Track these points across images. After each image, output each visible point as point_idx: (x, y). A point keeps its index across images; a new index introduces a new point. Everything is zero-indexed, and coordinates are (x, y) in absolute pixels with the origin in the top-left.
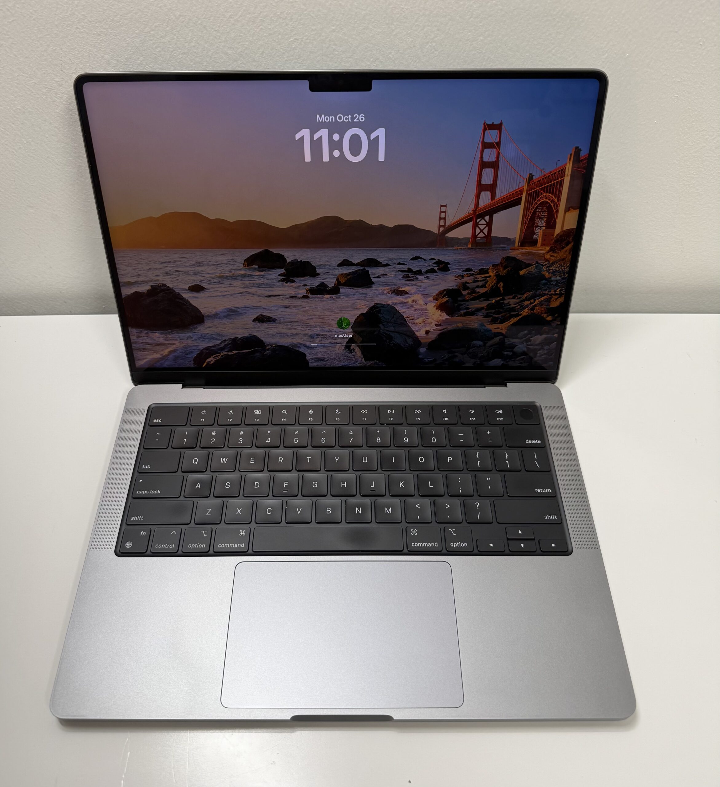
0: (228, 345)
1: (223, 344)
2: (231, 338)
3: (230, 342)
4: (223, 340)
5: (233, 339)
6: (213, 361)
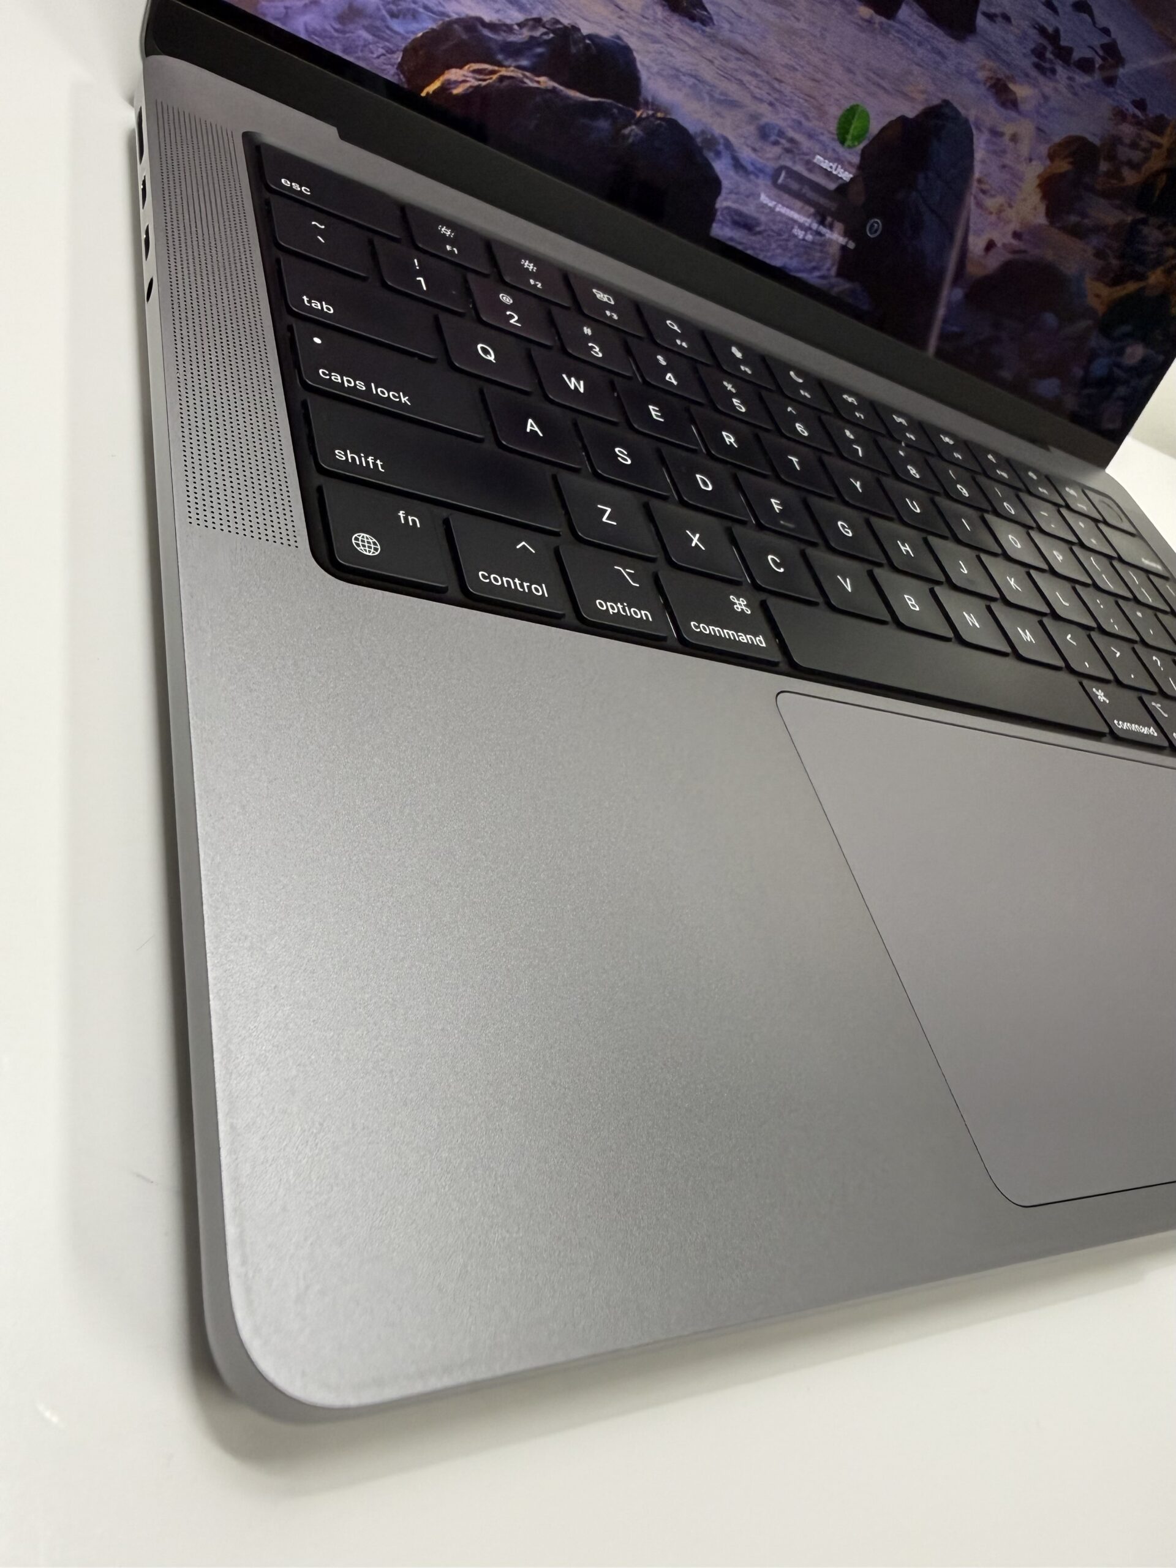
0: (539, 45)
1: (526, 34)
2: (557, 22)
3: (551, 35)
4: (535, 15)
5: (565, 27)
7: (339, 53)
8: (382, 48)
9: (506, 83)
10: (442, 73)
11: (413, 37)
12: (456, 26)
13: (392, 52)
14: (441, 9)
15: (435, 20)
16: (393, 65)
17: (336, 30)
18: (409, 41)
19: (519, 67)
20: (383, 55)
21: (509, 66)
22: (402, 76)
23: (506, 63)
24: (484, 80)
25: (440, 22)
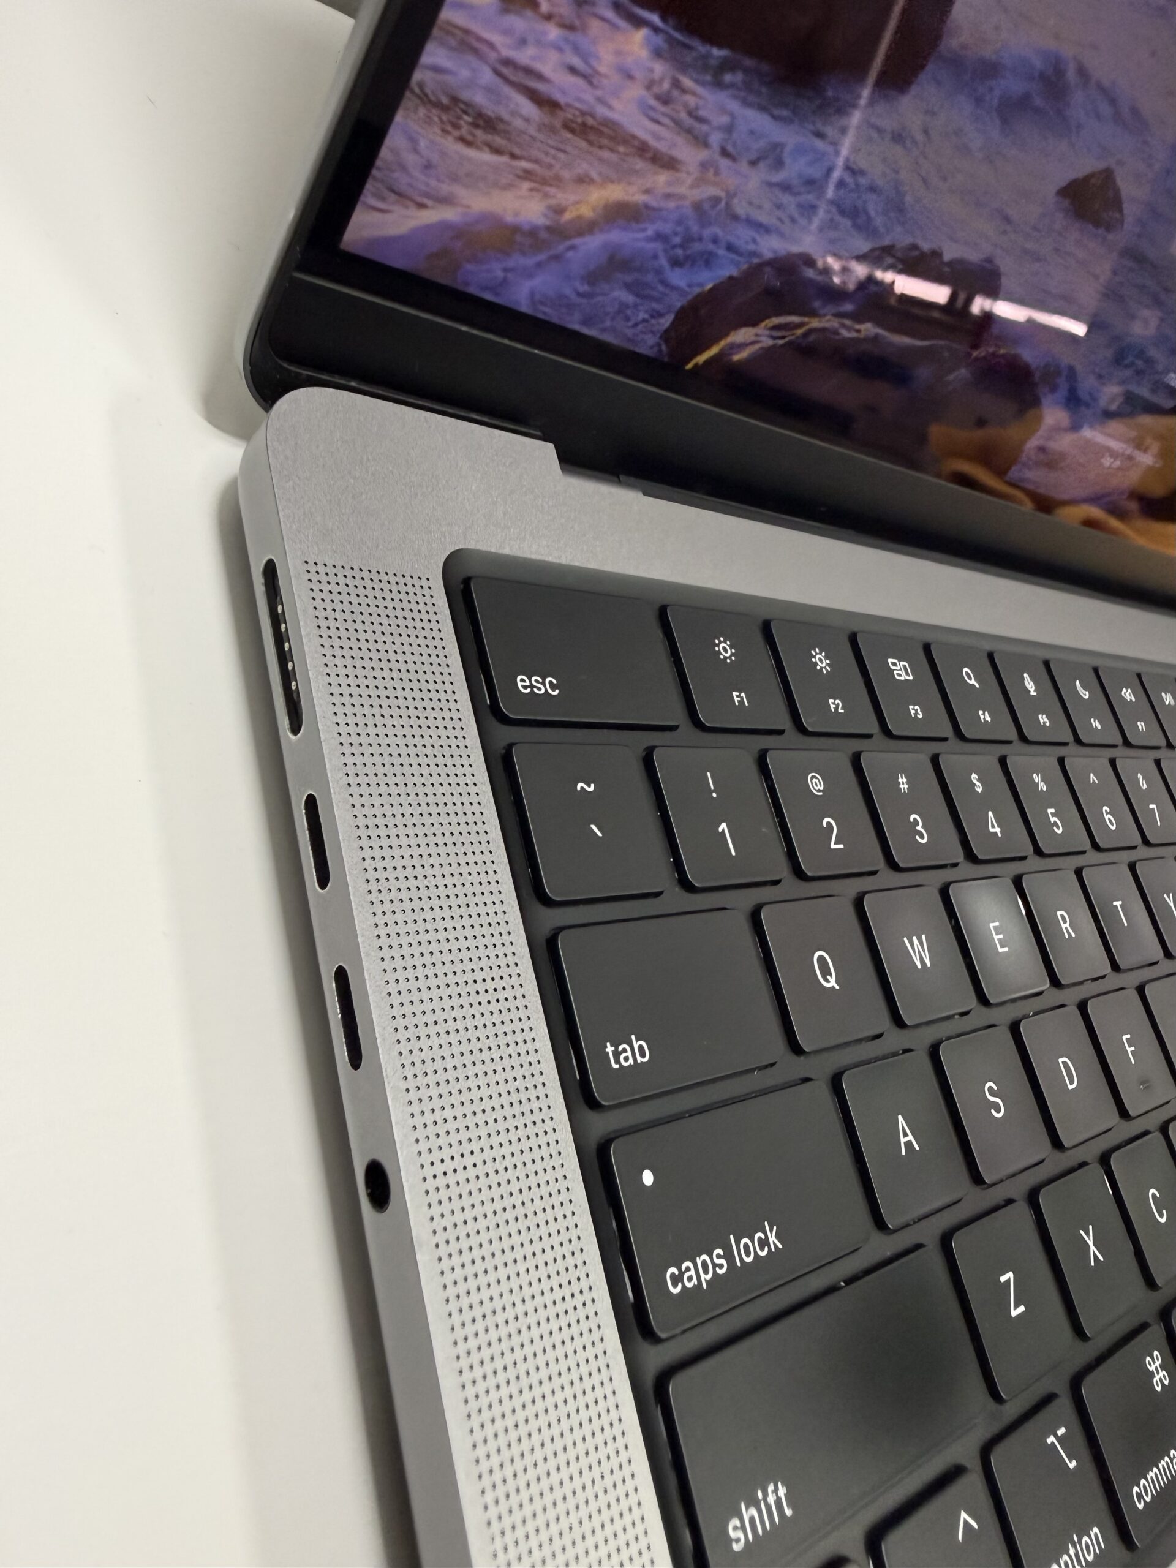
6: (757, 347)
7: (576, 327)
8: (646, 312)
9: (812, 338)
10: (727, 335)
11: (697, 290)
12: (767, 269)
13: (660, 315)
14: (752, 247)
15: (737, 264)
16: (653, 332)
17: (579, 294)
18: (690, 297)
19: (839, 315)
20: (644, 321)
21: (825, 315)
22: (664, 347)
23: (822, 312)
24: (783, 337)
25: (745, 267)
